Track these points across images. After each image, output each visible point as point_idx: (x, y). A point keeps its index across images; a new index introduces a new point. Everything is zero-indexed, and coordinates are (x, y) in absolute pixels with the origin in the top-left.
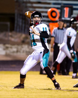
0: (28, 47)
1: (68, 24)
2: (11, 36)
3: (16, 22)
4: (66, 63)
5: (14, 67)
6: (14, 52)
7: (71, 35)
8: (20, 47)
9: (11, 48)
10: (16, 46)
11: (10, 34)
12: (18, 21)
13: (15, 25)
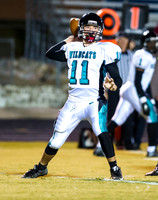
0: (54, 91)
1: (138, 43)
2: (18, 68)
3: (28, 38)
4: (133, 123)
5: (24, 134)
6: (23, 101)
7: (143, 65)
8: (35, 91)
9: (18, 92)
10: (28, 89)
11: (15, 63)
12: (31, 36)
13: (27, 45)
